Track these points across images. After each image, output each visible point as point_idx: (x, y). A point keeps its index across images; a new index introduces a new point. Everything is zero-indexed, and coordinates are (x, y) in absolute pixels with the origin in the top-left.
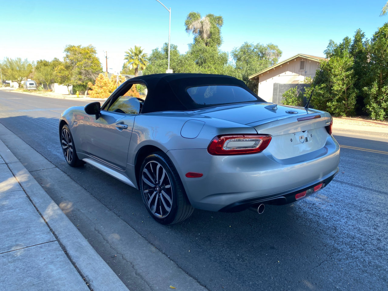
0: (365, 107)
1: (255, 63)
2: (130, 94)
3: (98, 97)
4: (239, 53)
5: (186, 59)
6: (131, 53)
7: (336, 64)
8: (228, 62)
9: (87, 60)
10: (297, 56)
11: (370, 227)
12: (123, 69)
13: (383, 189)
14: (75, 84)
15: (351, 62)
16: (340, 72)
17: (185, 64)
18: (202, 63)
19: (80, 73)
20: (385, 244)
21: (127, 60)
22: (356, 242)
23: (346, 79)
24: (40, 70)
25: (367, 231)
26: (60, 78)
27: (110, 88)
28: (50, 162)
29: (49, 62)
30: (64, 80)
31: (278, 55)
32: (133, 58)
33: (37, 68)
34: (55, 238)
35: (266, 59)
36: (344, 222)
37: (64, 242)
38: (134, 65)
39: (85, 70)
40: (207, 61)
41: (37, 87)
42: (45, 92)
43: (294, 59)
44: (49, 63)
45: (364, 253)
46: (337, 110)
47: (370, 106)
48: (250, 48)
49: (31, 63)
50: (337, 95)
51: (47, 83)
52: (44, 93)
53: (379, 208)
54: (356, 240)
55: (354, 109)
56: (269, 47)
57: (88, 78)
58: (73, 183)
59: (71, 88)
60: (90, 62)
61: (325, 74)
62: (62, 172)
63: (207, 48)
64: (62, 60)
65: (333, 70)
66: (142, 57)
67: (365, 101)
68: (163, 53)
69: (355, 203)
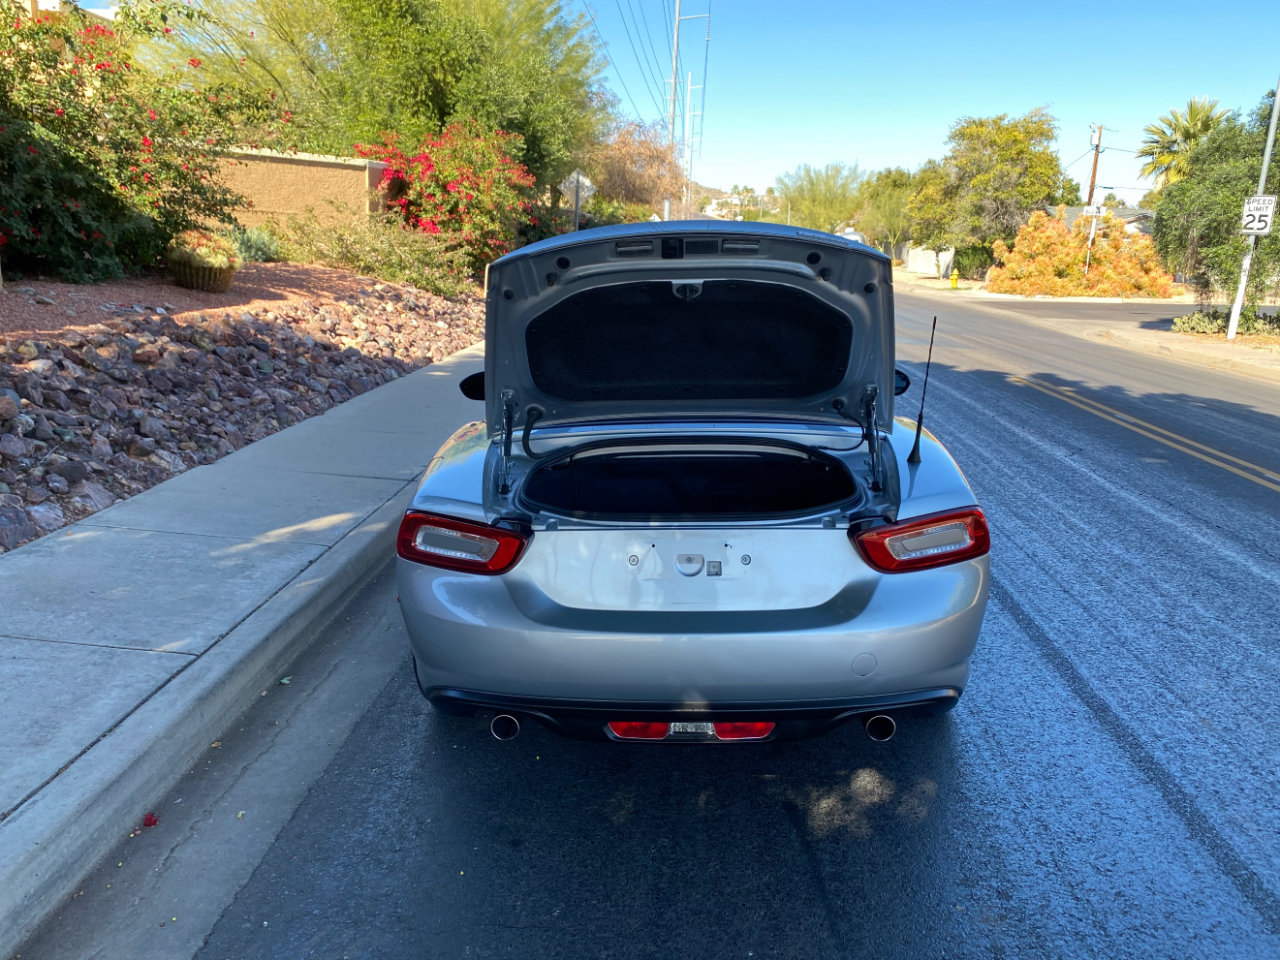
2: (1133, 281)
3: (1013, 291)
14: (960, 245)
21: (1149, 159)
24: (879, 201)
26: (918, 227)
27: (1061, 261)
29: (909, 174)
30: (928, 233)
32: (1175, 148)
38: (1173, 173)
39: (995, 199)
51: (892, 241)
57: (1002, 224)
59: (947, 257)
60: (1016, 171)
64: (941, 164)
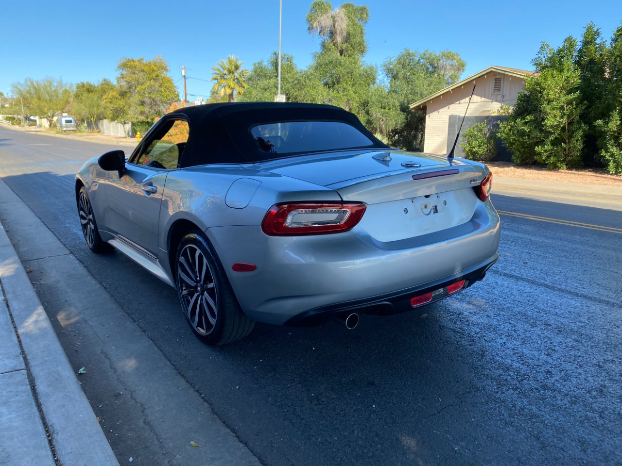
0: (598, 153)
1: (421, 82)
4: (395, 66)
5: (308, 78)
6: (221, 70)
7: (550, 82)
8: (377, 81)
9: (152, 82)
10: (490, 70)
11: (540, 352)
12: (211, 96)
13: (584, 290)
14: (135, 120)
15: (576, 79)
16: (558, 95)
17: (304, 86)
18: (334, 84)
19: (143, 103)
20: (556, 380)
21: (216, 81)
22: (509, 375)
23: (566, 106)
24: (81, 99)
25: (534, 358)
28: (64, 245)
29: (94, 85)
30: (117, 115)
31: (459, 70)
32: (226, 77)
33: (77, 96)
34: (24, 366)
35: (438, 75)
36: (501, 343)
37: (36, 371)
38: (227, 88)
39: (150, 98)
40: (341, 80)
41: (77, 126)
42: (89, 134)
43: (485, 75)
44: (95, 87)
45: (517, 394)
46: (552, 158)
47: (607, 152)
48: (413, 57)
49: (68, 89)
50: (552, 133)
51: (93, 120)
52: (88, 136)
53: (566, 320)
54: (510, 373)
55: (581, 156)
56: (445, 56)
57: (155, 110)
58: (90, 279)
59: (128, 126)
60: (157, 85)
61: (532, 99)
62: (77, 262)
63: (342, 59)
64: (114, 82)
65: (545, 92)
66: (240, 76)
67: (599, 142)
68: (271, 68)
69: (529, 313)
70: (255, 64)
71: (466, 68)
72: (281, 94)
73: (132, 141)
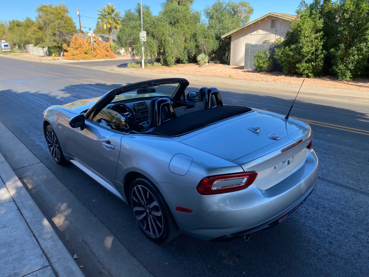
0: (332, 68)
1: (228, 22)
2: (105, 54)
3: (74, 59)
4: (211, 11)
5: (159, 20)
6: (104, 12)
7: (306, 26)
8: (201, 20)
9: (59, 21)
10: (268, 15)
11: (324, 228)
12: (96, 28)
13: (340, 180)
14: (50, 46)
15: (320, 24)
16: (310, 34)
17: (157, 25)
18: (175, 23)
19: (54, 35)
20: (335, 248)
21: (100, 20)
22: (311, 246)
23: (315, 40)
24: (13, 31)
25: (321, 233)
26: (35, 40)
27: (85, 49)
28: (35, 155)
29: (21, 22)
30: (38, 42)
31: (249, 13)
32: (106, 17)
33: (10, 29)
34: (48, 263)
35: (237, 16)
36: (302, 223)
37: (56, 266)
38: (108, 24)
39: (59, 31)
40: (179, 21)
41: (12, 48)
42: (20, 54)
43: (265, 18)
44: (21, 23)
45: (317, 259)
46: (306, 71)
47: (336, 67)
48: (222, 5)
49: (4, 24)
50: (306, 56)
51: (22, 44)
53: (334, 204)
54: (311, 244)
55: (322, 69)
56: (241, 4)
57: (62, 39)
58: (58, 182)
59: (46, 49)
60: (62, 22)
61: (295, 35)
62: (47, 169)
63: (180, 7)
64: (34, 20)
65: (303, 32)
66: (115, 16)
67: (332, 61)
68: (137, 14)
69: (314, 199)
70: (126, 11)
71: (254, 12)
72: (143, 30)
73: (49, 59)
